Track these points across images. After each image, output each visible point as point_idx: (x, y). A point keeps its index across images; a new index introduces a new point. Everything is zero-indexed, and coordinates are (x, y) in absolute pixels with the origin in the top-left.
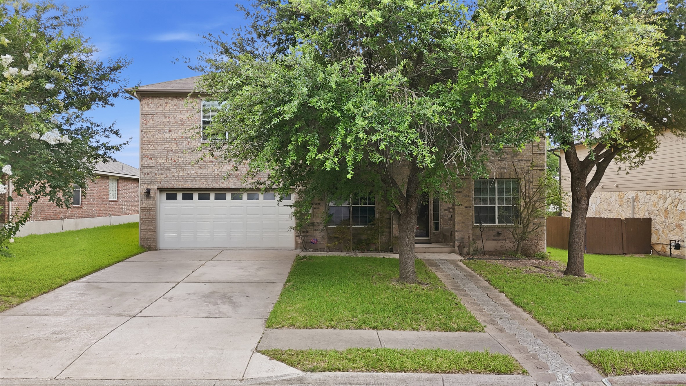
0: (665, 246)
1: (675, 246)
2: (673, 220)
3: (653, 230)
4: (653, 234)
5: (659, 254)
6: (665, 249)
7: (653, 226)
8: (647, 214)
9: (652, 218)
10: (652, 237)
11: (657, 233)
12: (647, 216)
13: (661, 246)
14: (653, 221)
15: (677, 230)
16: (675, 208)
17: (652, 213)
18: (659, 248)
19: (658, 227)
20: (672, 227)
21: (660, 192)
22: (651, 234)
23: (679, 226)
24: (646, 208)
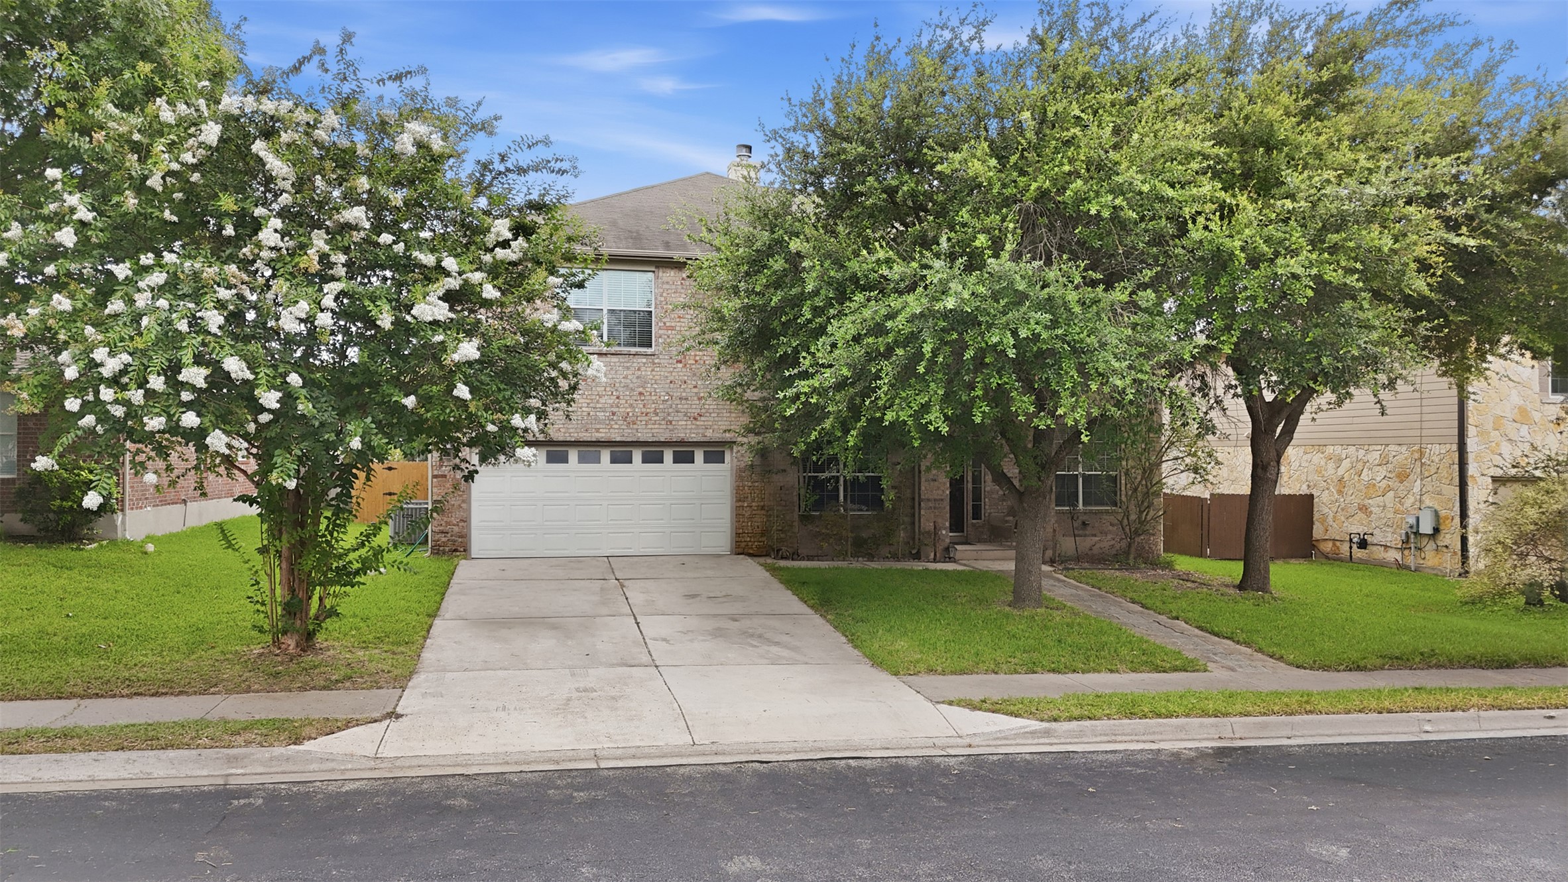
0: (1338, 544)
1: (1360, 543)
2: (1353, 499)
3: (1316, 516)
4: (1316, 523)
5: (1327, 558)
6: (1338, 548)
7: (1315, 509)
8: (1305, 487)
9: (1316, 494)
10: (1315, 527)
11: (1324, 520)
12: (1304, 490)
13: (1330, 544)
14: (1316, 500)
15: (1361, 515)
16: (1356, 478)
17: (1315, 485)
18: (1327, 547)
19: (1326, 510)
20: (1351, 511)
21: (1330, 449)
22: (1312, 523)
23: (1363, 509)
24: (1303, 478)
